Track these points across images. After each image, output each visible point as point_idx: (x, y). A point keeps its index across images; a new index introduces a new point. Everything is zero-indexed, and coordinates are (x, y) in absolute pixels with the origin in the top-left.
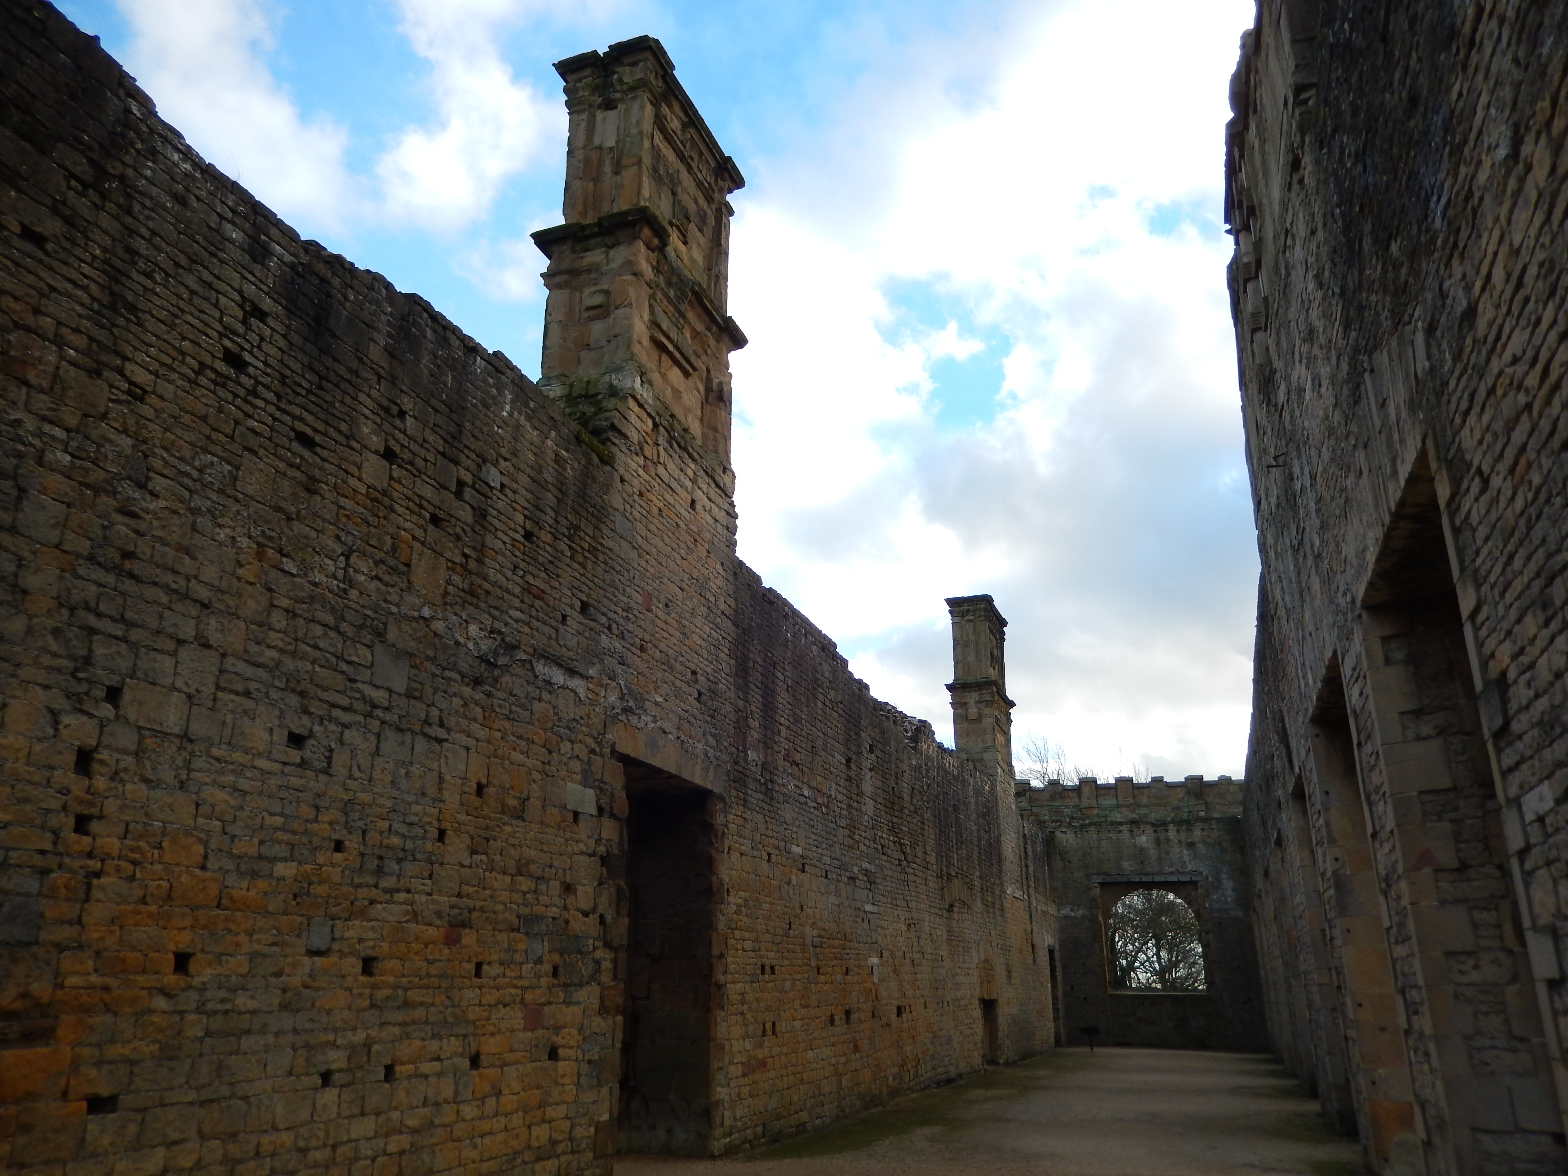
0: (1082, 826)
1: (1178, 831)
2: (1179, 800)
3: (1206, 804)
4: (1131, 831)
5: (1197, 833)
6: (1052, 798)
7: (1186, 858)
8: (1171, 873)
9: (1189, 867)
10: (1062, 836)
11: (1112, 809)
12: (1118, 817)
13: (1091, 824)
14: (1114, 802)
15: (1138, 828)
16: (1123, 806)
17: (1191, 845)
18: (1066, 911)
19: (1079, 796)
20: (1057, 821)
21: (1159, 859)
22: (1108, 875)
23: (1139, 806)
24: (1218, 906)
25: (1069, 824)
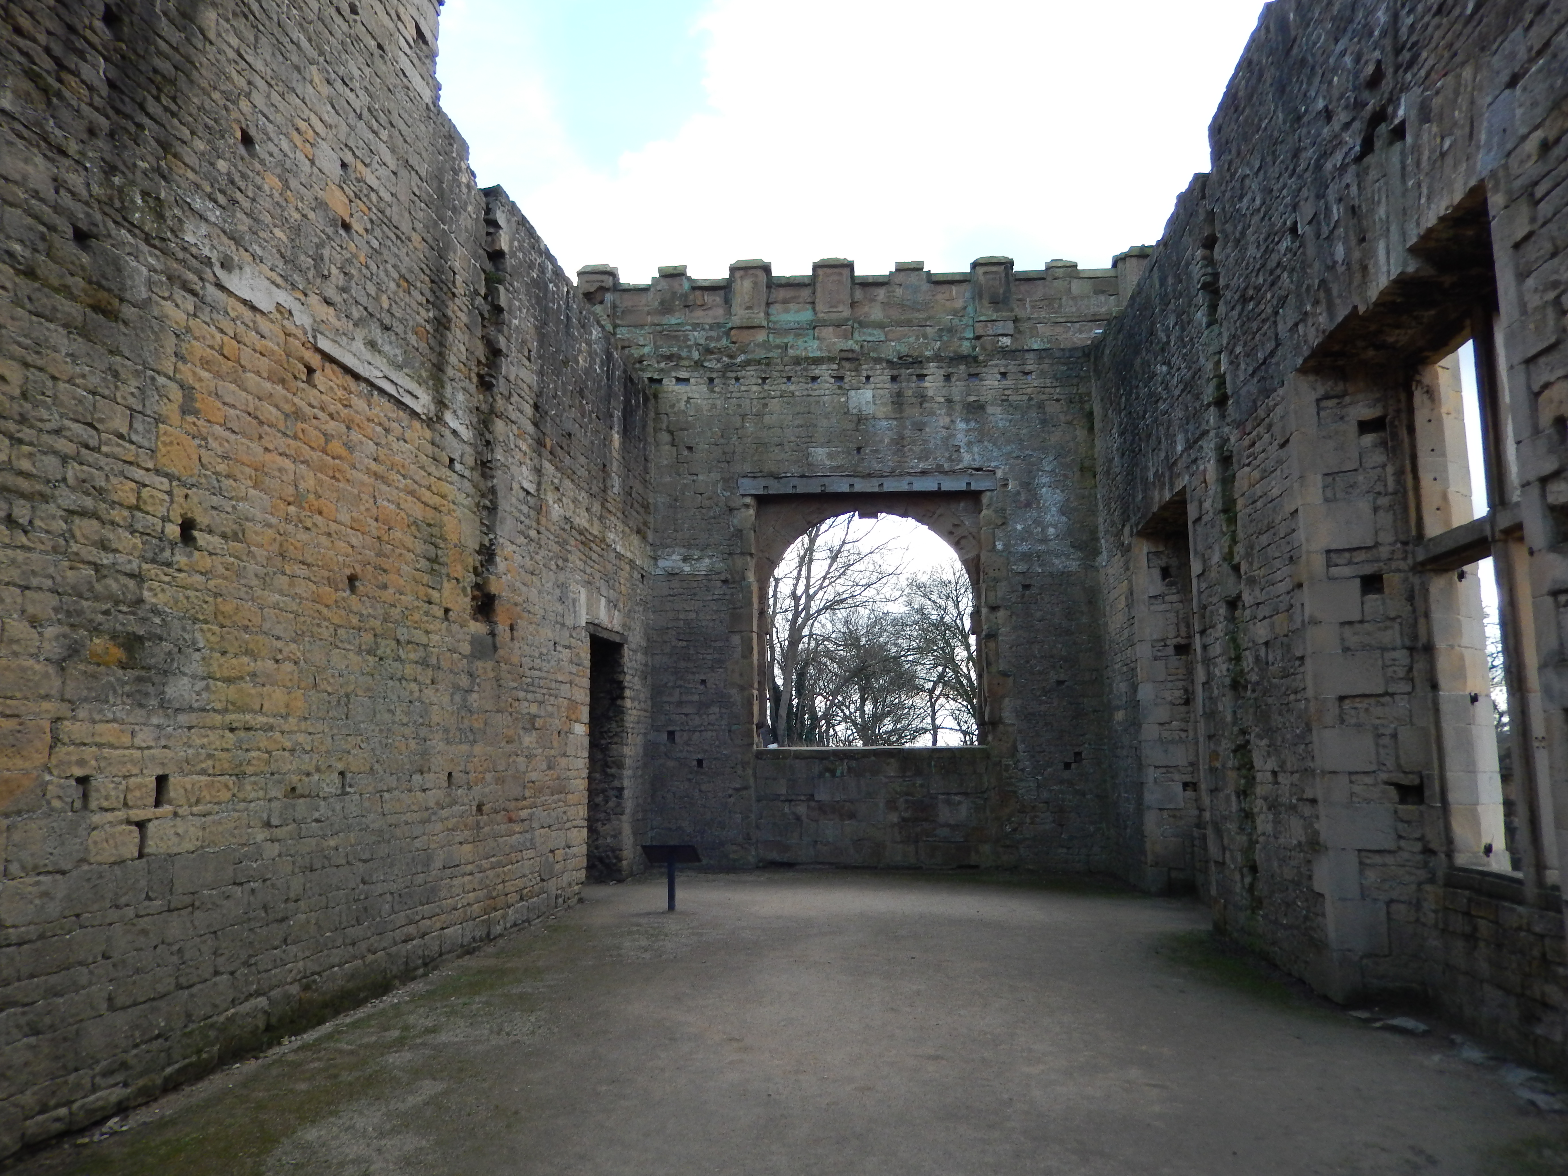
0: (728, 367)
1: (948, 377)
2: (955, 312)
3: (1016, 320)
4: (840, 378)
5: (991, 382)
6: (666, 308)
7: (961, 439)
8: (924, 473)
9: (967, 459)
10: (680, 388)
11: (800, 331)
12: (812, 348)
13: (748, 363)
14: (806, 315)
15: (857, 370)
16: (825, 324)
17: (975, 409)
18: (673, 561)
19: (727, 302)
20: (669, 358)
21: (899, 442)
22: (778, 478)
23: (862, 324)
24: (1024, 547)
25: (698, 365)
